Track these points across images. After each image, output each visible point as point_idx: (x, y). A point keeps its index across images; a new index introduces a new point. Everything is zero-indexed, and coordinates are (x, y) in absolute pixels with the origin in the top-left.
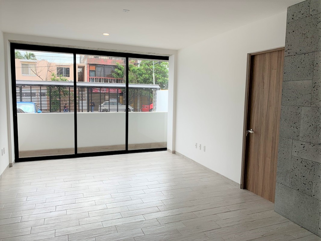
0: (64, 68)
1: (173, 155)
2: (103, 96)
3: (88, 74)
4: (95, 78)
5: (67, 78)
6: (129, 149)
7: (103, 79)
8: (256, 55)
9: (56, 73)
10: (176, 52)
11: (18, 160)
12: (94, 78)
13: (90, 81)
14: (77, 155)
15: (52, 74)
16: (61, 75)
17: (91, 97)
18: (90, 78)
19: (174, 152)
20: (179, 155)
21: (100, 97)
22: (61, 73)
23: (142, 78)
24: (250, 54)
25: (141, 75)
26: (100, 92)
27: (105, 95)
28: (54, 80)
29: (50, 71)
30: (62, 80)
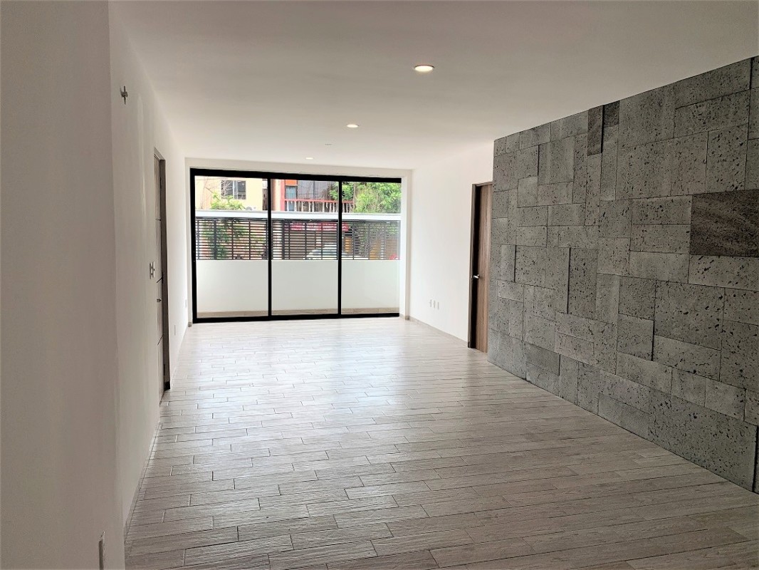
0: (235, 181)
1: (407, 321)
2: (310, 238)
3: (282, 194)
4: (297, 202)
5: (241, 201)
6: (343, 313)
7: (311, 202)
8: (482, 186)
9: (220, 193)
10: (410, 172)
11: (196, 320)
12: (293, 202)
13: (286, 210)
14: (270, 317)
15: (213, 195)
16: (231, 197)
17: (289, 241)
18: (286, 202)
19: (408, 318)
20: (414, 320)
21: (306, 239)
22: (230, 193)
23: (389, 200)
24: (476, 185)
25: (388, 194)
26: (306, 230)
27: (315, 236)
28: (217, 208)
29: (209, 187)
30: (231, 206)
